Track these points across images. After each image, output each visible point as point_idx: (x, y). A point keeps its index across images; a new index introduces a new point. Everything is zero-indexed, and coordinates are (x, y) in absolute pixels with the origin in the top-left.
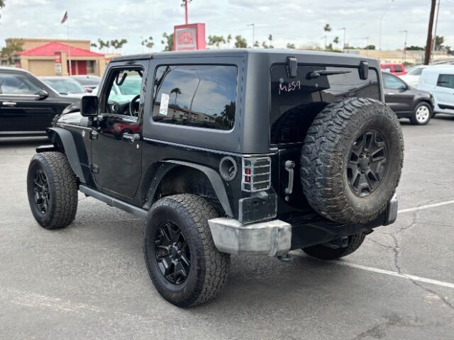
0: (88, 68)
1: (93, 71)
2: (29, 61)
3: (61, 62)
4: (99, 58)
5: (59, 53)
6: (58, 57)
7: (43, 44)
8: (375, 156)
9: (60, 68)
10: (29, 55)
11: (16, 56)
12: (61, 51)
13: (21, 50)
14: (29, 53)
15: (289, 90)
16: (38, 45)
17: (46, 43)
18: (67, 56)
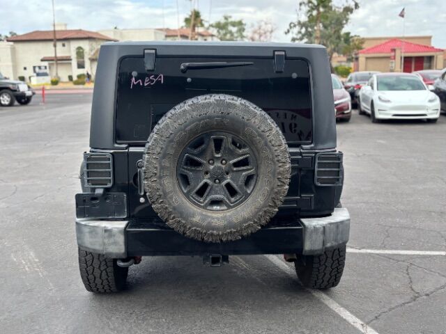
0: (425, 64)
1: (430, 68)
2: (367, 58)
3: (395, 59)
4: (438, 53)
5: (394, 50)
6: (393, 54)
7: (383, 42)
8: (236, 165)
9: (393, 65)
10: (368, 53)
11: (356, 54)
12: (395, 48)
13: (361, 49)
14: (368, 51)
15: (146, 84)
16: (379, 43)
17: (387, 41)
18: (401, 52)
